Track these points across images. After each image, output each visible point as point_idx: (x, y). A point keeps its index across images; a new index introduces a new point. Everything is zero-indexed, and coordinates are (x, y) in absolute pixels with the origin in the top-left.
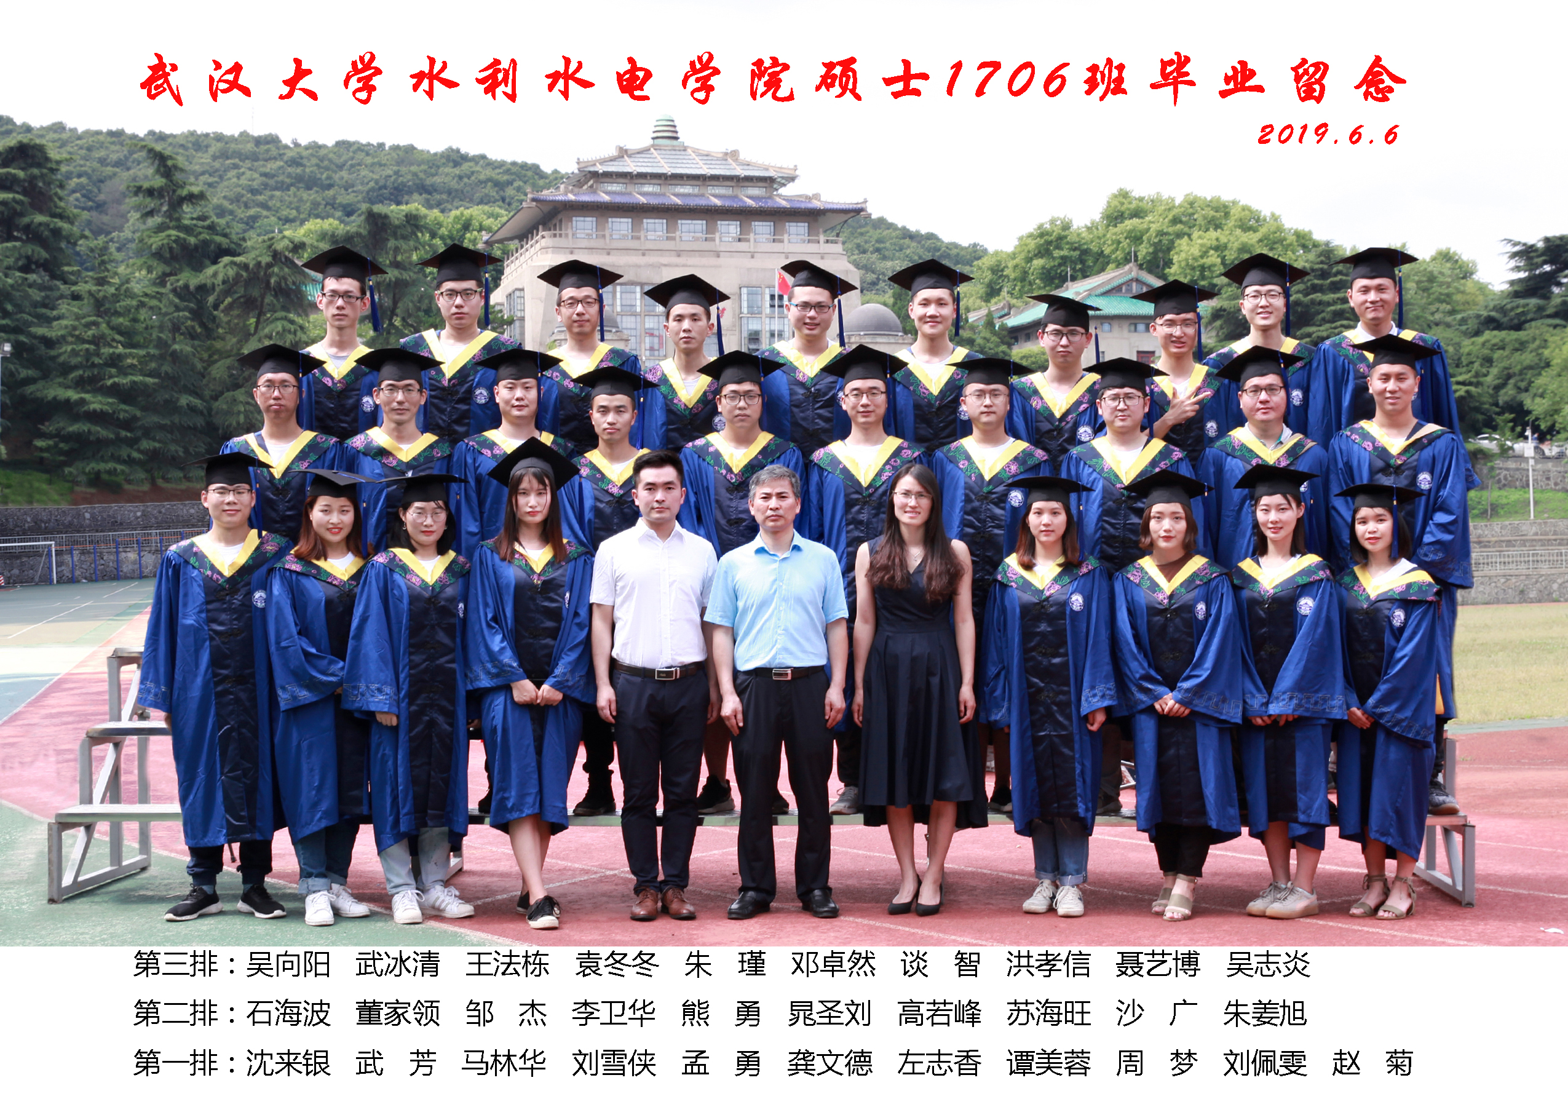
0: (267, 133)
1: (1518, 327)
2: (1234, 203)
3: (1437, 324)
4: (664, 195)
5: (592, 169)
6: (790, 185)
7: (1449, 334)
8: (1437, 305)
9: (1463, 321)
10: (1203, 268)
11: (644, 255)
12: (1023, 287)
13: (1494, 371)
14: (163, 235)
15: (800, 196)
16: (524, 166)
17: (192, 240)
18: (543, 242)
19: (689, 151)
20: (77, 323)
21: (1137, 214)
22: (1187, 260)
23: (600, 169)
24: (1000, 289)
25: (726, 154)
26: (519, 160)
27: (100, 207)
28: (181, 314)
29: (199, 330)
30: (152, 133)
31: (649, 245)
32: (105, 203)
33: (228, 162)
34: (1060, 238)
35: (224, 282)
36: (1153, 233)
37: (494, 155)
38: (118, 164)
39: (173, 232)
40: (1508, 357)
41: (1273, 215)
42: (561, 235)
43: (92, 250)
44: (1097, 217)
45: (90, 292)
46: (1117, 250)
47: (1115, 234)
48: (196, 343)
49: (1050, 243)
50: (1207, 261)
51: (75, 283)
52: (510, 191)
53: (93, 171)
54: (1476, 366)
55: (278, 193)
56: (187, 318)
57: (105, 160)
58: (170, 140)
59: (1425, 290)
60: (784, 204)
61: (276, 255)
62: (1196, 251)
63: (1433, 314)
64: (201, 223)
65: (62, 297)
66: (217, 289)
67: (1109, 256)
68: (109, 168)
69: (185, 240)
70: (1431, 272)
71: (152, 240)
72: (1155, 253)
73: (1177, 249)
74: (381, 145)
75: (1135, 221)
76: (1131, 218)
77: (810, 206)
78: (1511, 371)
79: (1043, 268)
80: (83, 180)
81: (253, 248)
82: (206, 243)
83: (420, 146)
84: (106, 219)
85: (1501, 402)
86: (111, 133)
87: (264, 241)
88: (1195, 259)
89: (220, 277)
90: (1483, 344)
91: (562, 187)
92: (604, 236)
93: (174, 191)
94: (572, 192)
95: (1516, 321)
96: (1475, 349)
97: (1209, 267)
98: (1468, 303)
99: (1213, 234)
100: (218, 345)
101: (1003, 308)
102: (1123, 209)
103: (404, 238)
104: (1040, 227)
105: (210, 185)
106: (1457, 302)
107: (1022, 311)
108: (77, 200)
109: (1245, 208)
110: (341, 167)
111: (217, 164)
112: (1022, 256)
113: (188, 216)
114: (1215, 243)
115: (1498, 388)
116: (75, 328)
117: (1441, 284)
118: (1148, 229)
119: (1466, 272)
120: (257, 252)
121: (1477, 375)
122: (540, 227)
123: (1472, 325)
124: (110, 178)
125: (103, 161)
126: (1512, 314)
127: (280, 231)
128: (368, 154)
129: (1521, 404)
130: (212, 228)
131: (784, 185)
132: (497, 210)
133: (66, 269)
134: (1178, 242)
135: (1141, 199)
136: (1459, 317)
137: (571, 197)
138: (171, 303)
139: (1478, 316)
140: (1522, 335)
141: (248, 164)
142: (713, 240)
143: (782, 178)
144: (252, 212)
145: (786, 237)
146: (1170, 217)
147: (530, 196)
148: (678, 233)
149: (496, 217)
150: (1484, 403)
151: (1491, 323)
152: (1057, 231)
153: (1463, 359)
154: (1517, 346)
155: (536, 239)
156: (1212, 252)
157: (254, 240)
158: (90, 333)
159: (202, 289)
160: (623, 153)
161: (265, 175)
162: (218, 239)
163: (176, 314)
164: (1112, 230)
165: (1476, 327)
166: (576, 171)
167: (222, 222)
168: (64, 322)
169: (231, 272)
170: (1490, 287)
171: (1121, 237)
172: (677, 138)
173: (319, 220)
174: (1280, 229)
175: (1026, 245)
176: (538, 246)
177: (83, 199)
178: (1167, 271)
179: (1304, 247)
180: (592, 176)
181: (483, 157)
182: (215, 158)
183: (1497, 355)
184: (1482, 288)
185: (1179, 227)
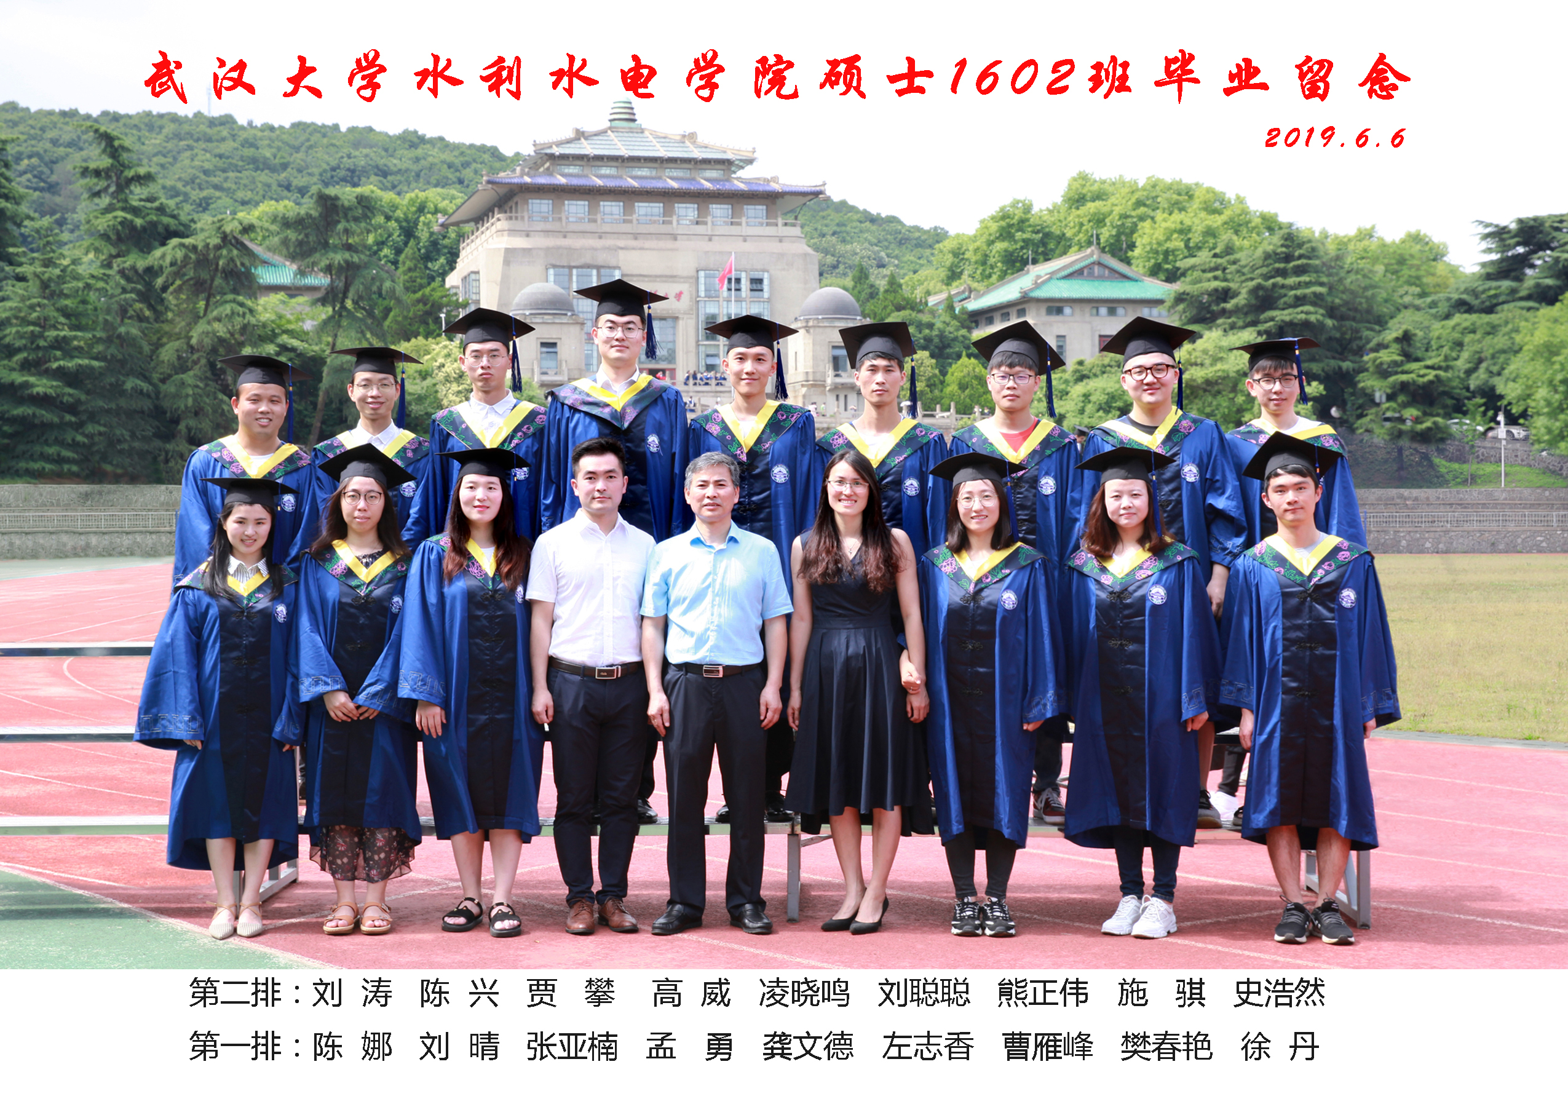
0: (222, 113)
1: (1490, 310)
2: (1197, 184)
3: (1406, 307)
4: (621, 177)
5: (548, 151)
6: (748, 168)
7: (1418, 316)
8: (1406, 288)
9: (1433, 305)
10: (1167, 253)
11: (600, 237)
12: (984, 270)
13: (1465, 355)
14: (110, 216)
15: (758, 179)
16: (483, 149)
17: (139, 222)
18: (499, 225)
19: (647, 133)
20: (21, 305)
21: (1099, 196)
22: (1150, 243)
23: (557, 151)
24: (961, 273)
25: (684, 136)
26: (478, 143)
27: (52, 188)
28: (128, 296)
29: (147, 313)
30: (105, 114)
31: (606, 228)
32: (57, 184)
33: (182, 143)
34: (1022, 221)
35: (172, 264)
36: (1115, 215)
37: (452, 138)
38: (70, 144)
39: (120, 214)
40: (1479, 341)
41: (1238, 197)
42: (516, 218)
43: (38, 231)
44: (1059, 200)
45: (36, 275)
46: (1079, 232)
47: (1079, 216)
48: (144, 325)
49: (1010, 226)
50: (1170, 245)
51: (20, 264)
52: (467, 173)
53: (45, 151)
54: (1446, 350)
55: (231, 174)
56: (134, 300)
57: (58, 140)
58: (122, 121)
59: (1395, 272)
60: (742, 186)
61: (225, 237)
62: (1159, 235)
63: (1401, 297)
64: (149, 205)
65: (6, 278)
66: (167, 271)
67: (1070, 239)
68: (62, 149)
69: (132, 221)
70: (1401, 255)
71: (99, 221)
72: (1118, 235)
73: (1140, 232)
74: (336, 127)
75: (1098, 203)
76: (1093, 201)
77: (768, 188)
78: (1483, 355)
79: (1006, 251)
80: (35, 161)
81: (202, 230)
82: (153, 224)
83: (378, 128)
84: (58, 200)
85: (1472, 387)
86: (64, 114)
87: (214, 223)
88: (1159, 244)
89: (168, 259)
90: (1454, 328)
91: (518, 169)
92: (560, 219)
93: (122, 172)
94: (528, 175)
95: (1488, 304)
96: (1444, 333)
97: (1173, 251)
98: (1439, 285)
99: (1177, 217)
100: (166, 327)
101: (963, 292)
102: (1084, 191)
103: (356, 220)
104: (1002, 209)
105: (162, 166)
106: (1427, 285)
107: (983, 295)
108: (29, 180)
109: (1209, 190)
110: (297, 149)
111: (170, 146)
112: (984, 239)
113: (137, 197)
114: (1179, 226)
115: (1469, 372)
116: (20, 310)
117: (1411, 267)
118: (1112, 211)
119: (1436, 255)
120: (206, 234)
121: (1446, 359)
122: (496, 210)
123: (1443, 308)
124: (63, 158)
125: (55, 142)
126: (1484, 296)
127: (234, 213)
128: (324, 136)
129: (1493, 389)
130: (161, 210)
131: (742, 168)
132: (453, 192)
133: (11, 250)
134: (1141, 225)
135: (1104, 182)
136: (1429, 300)
137: (527, 179)
138: (118, 284)
139: (1449, 299)
140: (1493, 318)
141: (202, 145)
142: (670, 223)
143: (741, 160)
144: (205, 193)
145: (744, 220)
146: (1133, 200)
147: (485, 178)
148: (635, 216)
149: (453, 198)
150: (1454, 388)
151: (1463, 306)
152: (1019, 214)
153: (1433, 343)
154: (1489, 329)
155: (491, 221)
156: (1175, 236)
157: (205, 221)
158: (35, 315)
159: (149, 270)
160: (580, 135)
161: (221, 156)
162: (166, 220)
163: (123, 296)
164: (1075, 213)
165: (1446, 310)
166: (532, 153)
167: (171, 203)
168: (8, 304)
169: (179, 254)
170: (1461, 269)
171: (1085, 220)
172: (634, 120)
173: (273, 202)
174: (1245, 212)
175: (987, 228)
176: (494, 229)
177: (35, 180)
178: (1130, 254)
179: (1270, 229)
180: (550, 159)
181: (441, 139)
182: (168, 139)
183: (1468, 338)
184: (1454, 270)
185: (1142, 210)
